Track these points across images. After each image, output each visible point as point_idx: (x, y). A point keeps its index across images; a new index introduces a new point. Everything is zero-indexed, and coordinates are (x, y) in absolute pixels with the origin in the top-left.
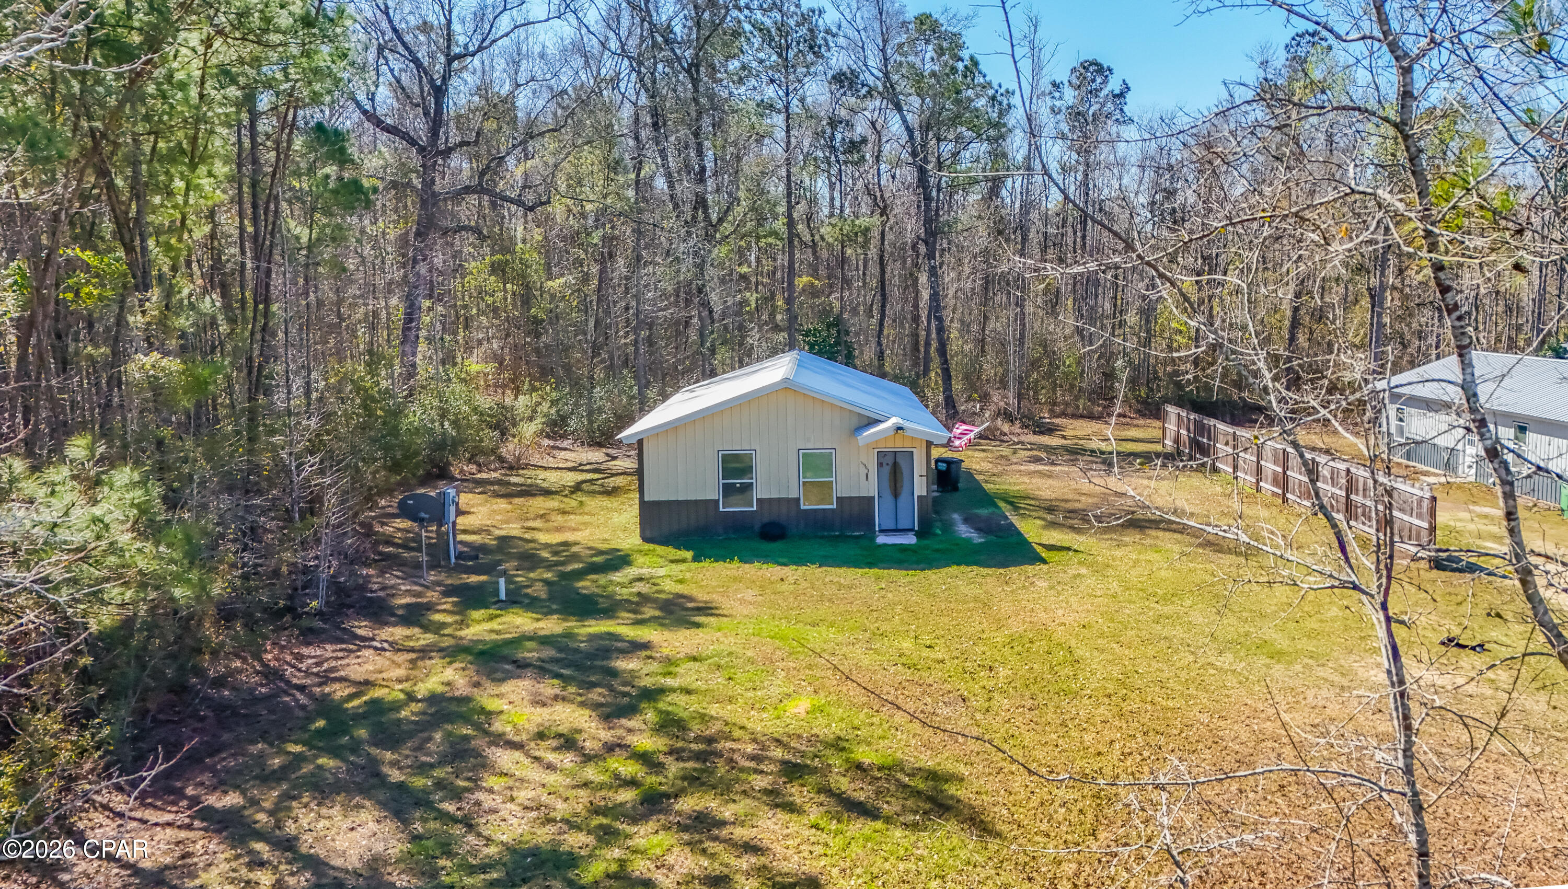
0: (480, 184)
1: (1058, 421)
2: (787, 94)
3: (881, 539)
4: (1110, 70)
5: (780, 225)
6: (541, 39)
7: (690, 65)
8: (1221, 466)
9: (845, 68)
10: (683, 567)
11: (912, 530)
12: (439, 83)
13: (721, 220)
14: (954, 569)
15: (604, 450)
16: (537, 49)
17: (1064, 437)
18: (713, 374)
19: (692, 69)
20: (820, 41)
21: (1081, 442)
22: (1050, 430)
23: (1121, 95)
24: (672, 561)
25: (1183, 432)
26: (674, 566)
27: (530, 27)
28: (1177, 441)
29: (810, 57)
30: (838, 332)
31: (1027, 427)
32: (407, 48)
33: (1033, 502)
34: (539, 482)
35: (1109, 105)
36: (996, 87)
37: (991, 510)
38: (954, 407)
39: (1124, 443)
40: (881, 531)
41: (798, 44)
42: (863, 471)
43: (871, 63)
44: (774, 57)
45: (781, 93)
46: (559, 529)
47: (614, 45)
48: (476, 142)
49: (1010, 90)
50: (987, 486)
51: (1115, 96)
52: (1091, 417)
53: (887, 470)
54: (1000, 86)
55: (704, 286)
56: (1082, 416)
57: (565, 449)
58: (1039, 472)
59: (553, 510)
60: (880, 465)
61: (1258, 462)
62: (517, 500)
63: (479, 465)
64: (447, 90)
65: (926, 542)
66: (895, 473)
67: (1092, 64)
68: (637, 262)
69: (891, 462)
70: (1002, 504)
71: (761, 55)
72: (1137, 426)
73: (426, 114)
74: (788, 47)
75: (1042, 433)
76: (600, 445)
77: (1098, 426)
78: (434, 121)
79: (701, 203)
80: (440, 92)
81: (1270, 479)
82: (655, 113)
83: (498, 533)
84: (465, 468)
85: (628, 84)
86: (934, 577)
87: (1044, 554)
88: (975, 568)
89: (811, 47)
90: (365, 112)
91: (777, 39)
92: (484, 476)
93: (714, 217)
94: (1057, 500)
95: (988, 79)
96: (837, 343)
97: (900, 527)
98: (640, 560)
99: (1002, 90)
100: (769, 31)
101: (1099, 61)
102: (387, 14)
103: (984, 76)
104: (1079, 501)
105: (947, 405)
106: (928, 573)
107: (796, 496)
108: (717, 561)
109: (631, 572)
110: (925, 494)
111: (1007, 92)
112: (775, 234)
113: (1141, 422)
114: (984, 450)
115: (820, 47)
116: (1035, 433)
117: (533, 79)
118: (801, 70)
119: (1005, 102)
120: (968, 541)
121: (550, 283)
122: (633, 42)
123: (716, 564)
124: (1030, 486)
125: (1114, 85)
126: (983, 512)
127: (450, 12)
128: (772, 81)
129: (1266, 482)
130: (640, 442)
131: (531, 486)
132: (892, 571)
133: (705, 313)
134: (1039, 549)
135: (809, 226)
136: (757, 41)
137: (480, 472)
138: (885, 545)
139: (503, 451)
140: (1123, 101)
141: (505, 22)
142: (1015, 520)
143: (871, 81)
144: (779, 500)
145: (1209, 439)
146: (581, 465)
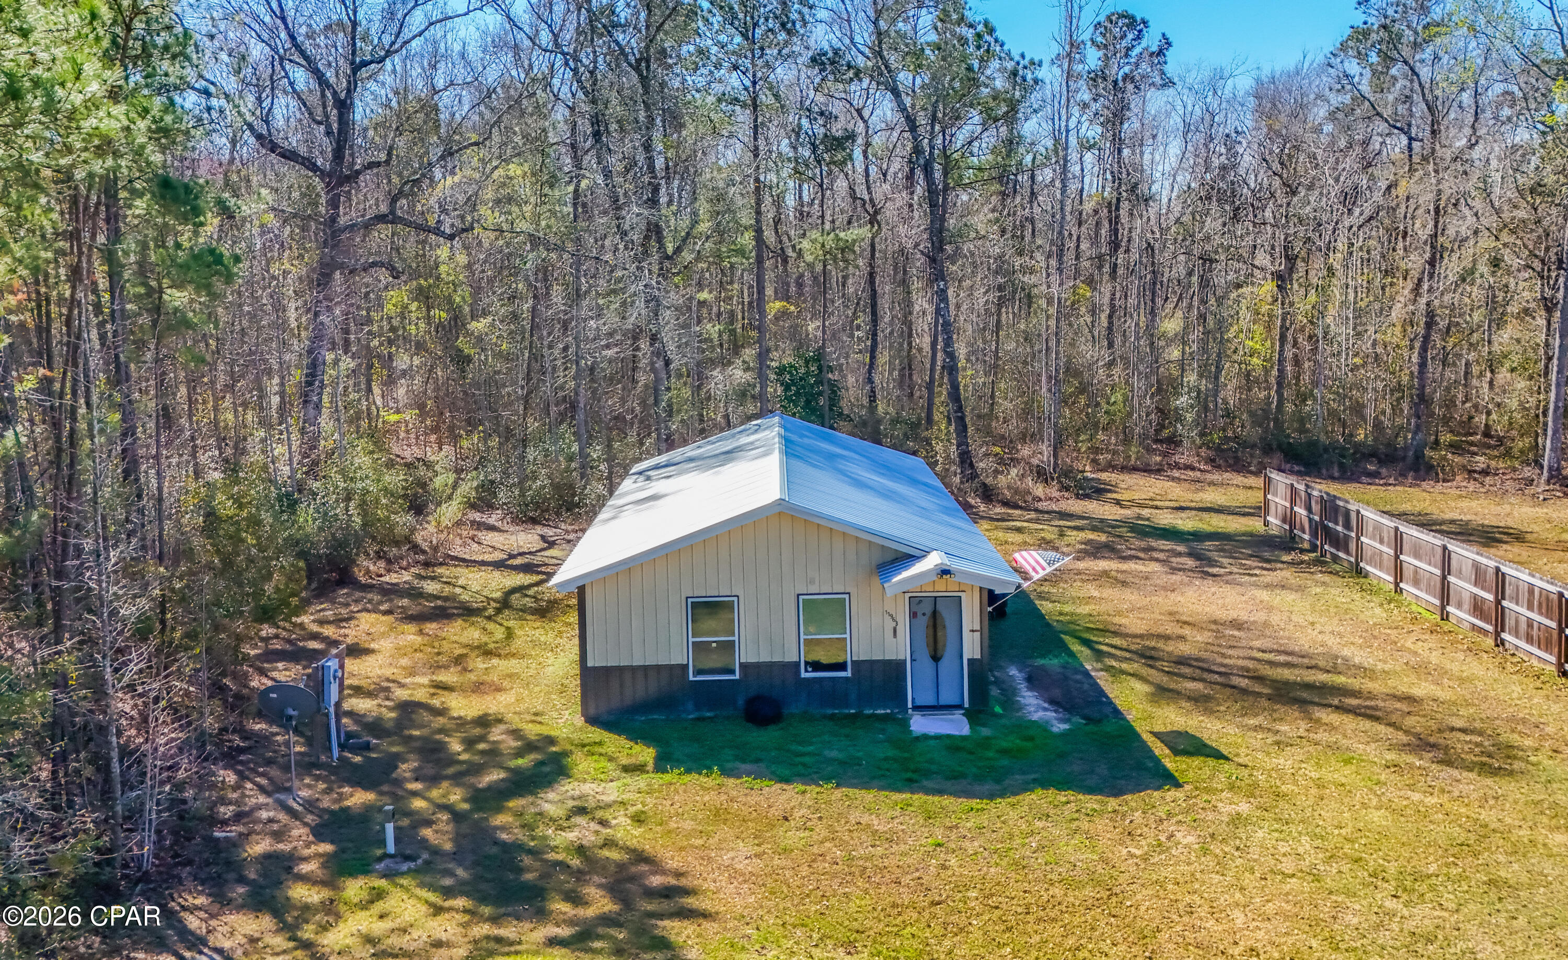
0: (392, 212)
1: (1104, 476)
2: (754, 83)
3: (919, 724)
4: (1144, 22)
5: (747, 240)
6: (462, 34)
7: (638, 61)
8: (1369, 568)
9: (826, 47)
10: (641, 781)
11: (959, 707)
12: (343, 96)
13: (678, 250)
14: (1038, 798)
15: (539, 530)
16: (457, 47)
17: (1118, 503)
18: (669, 443)
19: (641, 65)
20: (794, 16)
21: (1146, 512)
22: (1098, 491)
23: (1160, 53)
24: (626, 769)
25: (1300, 511)
26: (628, 779)
27: (449, 23)
28: (1289, 519)
29: (782, 36)
30: (820, 368)
31: (1067, 489)
32: (306, 58)
33: (1117, 641)
34: (458, 590)
35: (1144, 65)
36: (1017, 58)
37: (1064, 658)
38: (972, 465)
39: (1205, 515)
40: (916, 708)
41: (767, 20)
42: (890, 624)
43: (858, 39)
44: (738, 39)
45: (748, 83)
46: (478, 688)
47: (545, 37)
48: (387, 162)
49: (1036, 60)
50: (1045, 607)
51: (1152, 54)
52: (1147, 470)
53: (923, 621)
54: (1023, 56)
55: (658, 332)
56: (1135, 469)
57: (492, 528)
58: (1105, 573)
59: (473, 648)
60: (913, 615)
61: (1444, 578)
62: (431, 627)
63: (389, 562)
64: (352, 104)
65: (985, 732)
66: (935, 627)
67: (1122, 16)
68: (576, 296)
69: (928, 610)
70: (1076, 647)
71: (723, 38)
72: (1212, 484)
73: (328, 133)
74: (756, 25)
75: (1087, 496)
76: (534, 521)
77: (1159, 484)
78: (338, 142)
79: (654, 231)
80: (344, 106)
81: (1466, 606)
82: (596, 120)
83: (401, 694)
84: (372, 568)
85: (563, 83)
86: (1013, 814)
87: (1170, 763)
88: (1070, 795)
89: (783, 25)
90: (259, 137)
91: (741, 16)
92: (391, 578)
93: (670, 249)
94: (1151, 636)
95: (1006, 48)
96: (819, 382)
97: (942, 702)
98: (582, 764)
99: (1026, 62)
100: (731, 8)
101: (1130, 12)
102: (283, 19)
103: (1002, 45)
104: (1182, 638)
105: (962, 462)
106: (1002, 804)
107: (795, 659)
108: (688, 771)
109: (569, 789)
110: (978, 656)
111: (1032, 63)
112: (741, 252)
113: (1216, 477)
114: (1019, 530)
115: (794, 23)
116: (1078, 496)
117: (452, 84)
118: (772, 52)
119: (1029, 77)
120: (1042, 727)
121: (474, 324)
122: (568, 35)
123: (687, 778)
124: (1103, 608)
125: (1151, 41)
126: (1052, 663)
127: (355, 12)
128: (735, 67)
129: (1459, 606)
130: (582, 590)
131: (446, 599)
132: (947, 801)
133: (660, 364)
134: (1159, 750)
135: (777, 232)
136: (717, 20)
137: (389, 571)
138: (926, 737)
139: (418, 538)
140: (1162, 59)
141: (417, 19)
142: (1103, 680)
143: (860, 61)
144: (772, 664)
145: (1347, 526)
146: (512, 556)
